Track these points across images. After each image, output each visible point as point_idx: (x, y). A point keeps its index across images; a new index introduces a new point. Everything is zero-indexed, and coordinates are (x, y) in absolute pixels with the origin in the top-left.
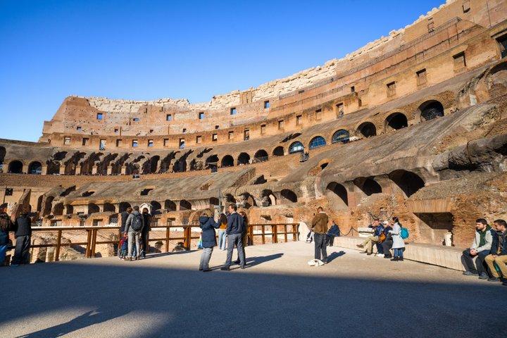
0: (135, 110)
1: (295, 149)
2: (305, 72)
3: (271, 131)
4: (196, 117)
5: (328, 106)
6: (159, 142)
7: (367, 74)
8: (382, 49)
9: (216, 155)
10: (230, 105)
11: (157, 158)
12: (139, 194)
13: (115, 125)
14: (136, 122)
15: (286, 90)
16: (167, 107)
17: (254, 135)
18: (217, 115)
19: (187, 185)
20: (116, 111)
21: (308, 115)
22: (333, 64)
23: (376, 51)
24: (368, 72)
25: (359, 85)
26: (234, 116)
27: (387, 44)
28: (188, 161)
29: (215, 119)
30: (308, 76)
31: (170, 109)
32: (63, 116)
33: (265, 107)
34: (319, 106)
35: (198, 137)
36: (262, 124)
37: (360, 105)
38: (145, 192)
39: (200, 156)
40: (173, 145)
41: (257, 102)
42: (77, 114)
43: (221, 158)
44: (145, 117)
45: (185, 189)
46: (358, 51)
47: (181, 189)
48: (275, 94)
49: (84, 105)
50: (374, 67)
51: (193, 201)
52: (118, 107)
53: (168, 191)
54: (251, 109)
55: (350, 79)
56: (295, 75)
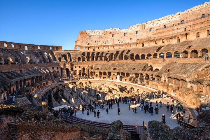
0: (101, 34)
1: (161, 55)
2: (167, 16)
3: (153, 44)
4: (123, 35)
5: (174, 37)
6: (112, 47)
7: (191, 24)
8: (200, 10)
9: (133, 54)
10: (136, 30)
11: (112, 54)
12: (113, 69)
13: (95, 40)
14: (102, 38)
15: (159, 24)
16: (112, 32)
17: (146, 45)
18: (131, 34)
19: (127, 67)
20: (95, 35)
21: (167, 39)
22: (179, 14)
23: (197, 11)
24: (192, 23)
25: (188, 28)
26: (137, 34)
27: (202, 9)
28: (124, 55)
29: (130, 36)
30: (168, 19)
31: (113, 32)
32: (79, 39)
33: (150, 31)
34: (171, 37)
35: (125, 45)
36: (149, 41)
37: (186, 39)
38: (115, 69)
39: (127, 53)
40: (117, 48)
41: (147, 29)
42: (83, 38)
43: (135, 55)
44: (105, 36)
45: (127, 69)
46: (190, 9)
47: (126, 69)
48: (154, 25)
49: (85, 34)
50: (195, 21)
51: (130, 73)
52: (95, 33)
53: (122, 69)
54: (144, 32)
55: (184, 25)
56: (163, 18)
